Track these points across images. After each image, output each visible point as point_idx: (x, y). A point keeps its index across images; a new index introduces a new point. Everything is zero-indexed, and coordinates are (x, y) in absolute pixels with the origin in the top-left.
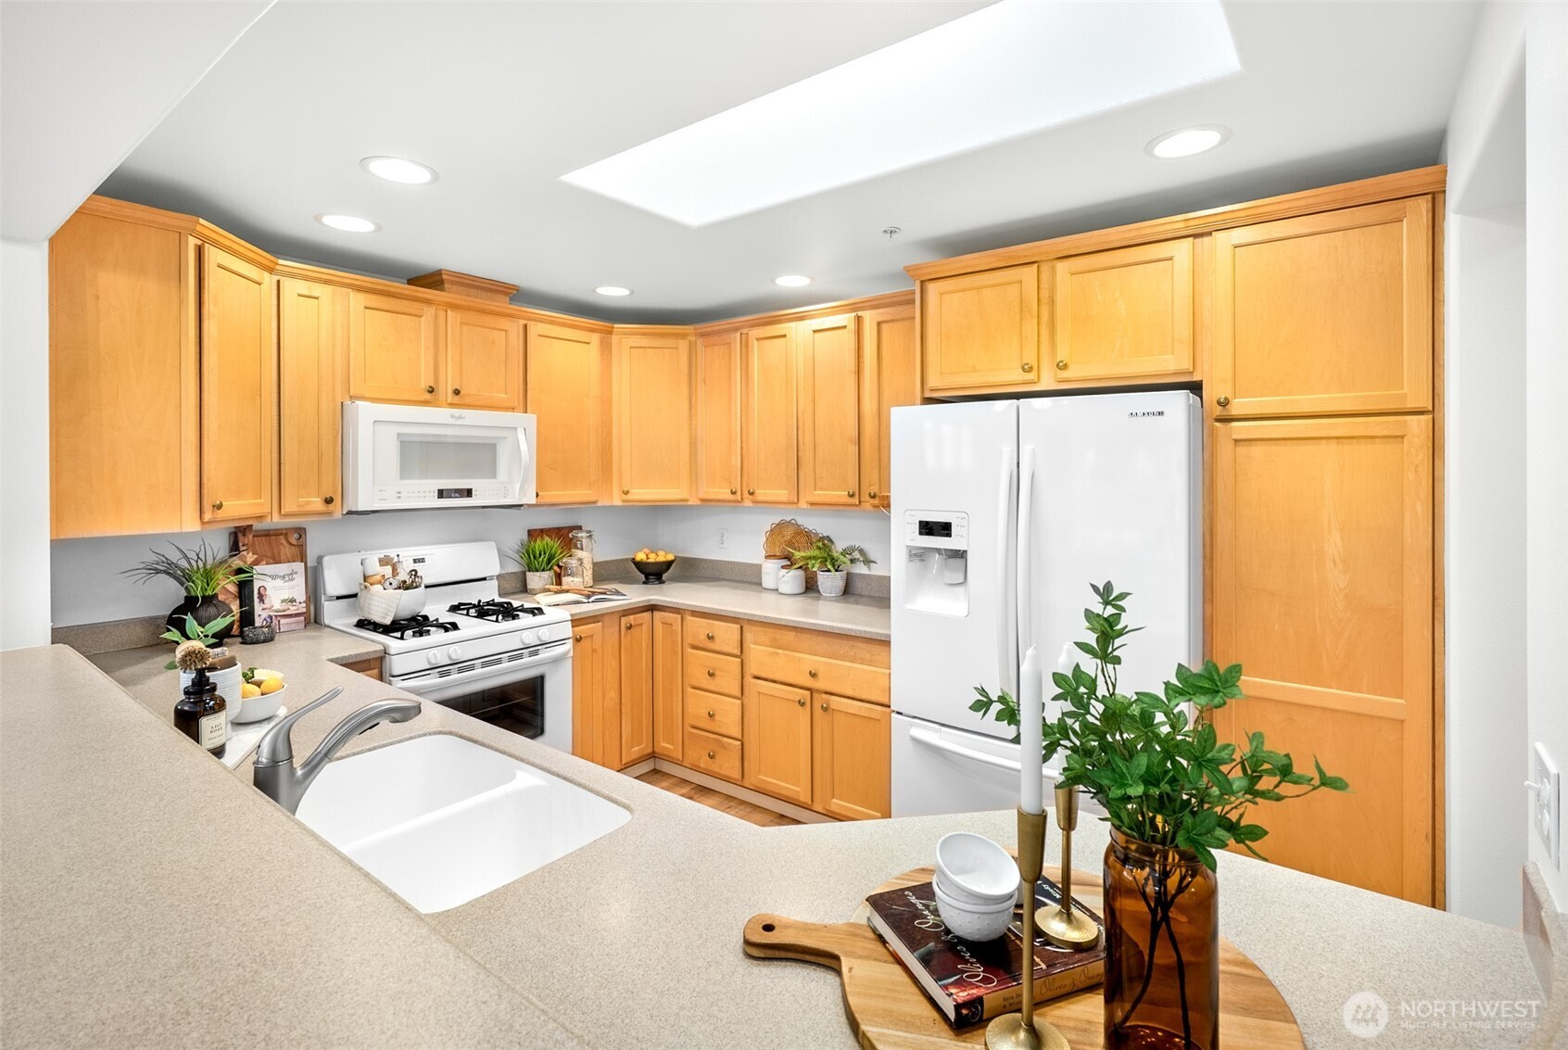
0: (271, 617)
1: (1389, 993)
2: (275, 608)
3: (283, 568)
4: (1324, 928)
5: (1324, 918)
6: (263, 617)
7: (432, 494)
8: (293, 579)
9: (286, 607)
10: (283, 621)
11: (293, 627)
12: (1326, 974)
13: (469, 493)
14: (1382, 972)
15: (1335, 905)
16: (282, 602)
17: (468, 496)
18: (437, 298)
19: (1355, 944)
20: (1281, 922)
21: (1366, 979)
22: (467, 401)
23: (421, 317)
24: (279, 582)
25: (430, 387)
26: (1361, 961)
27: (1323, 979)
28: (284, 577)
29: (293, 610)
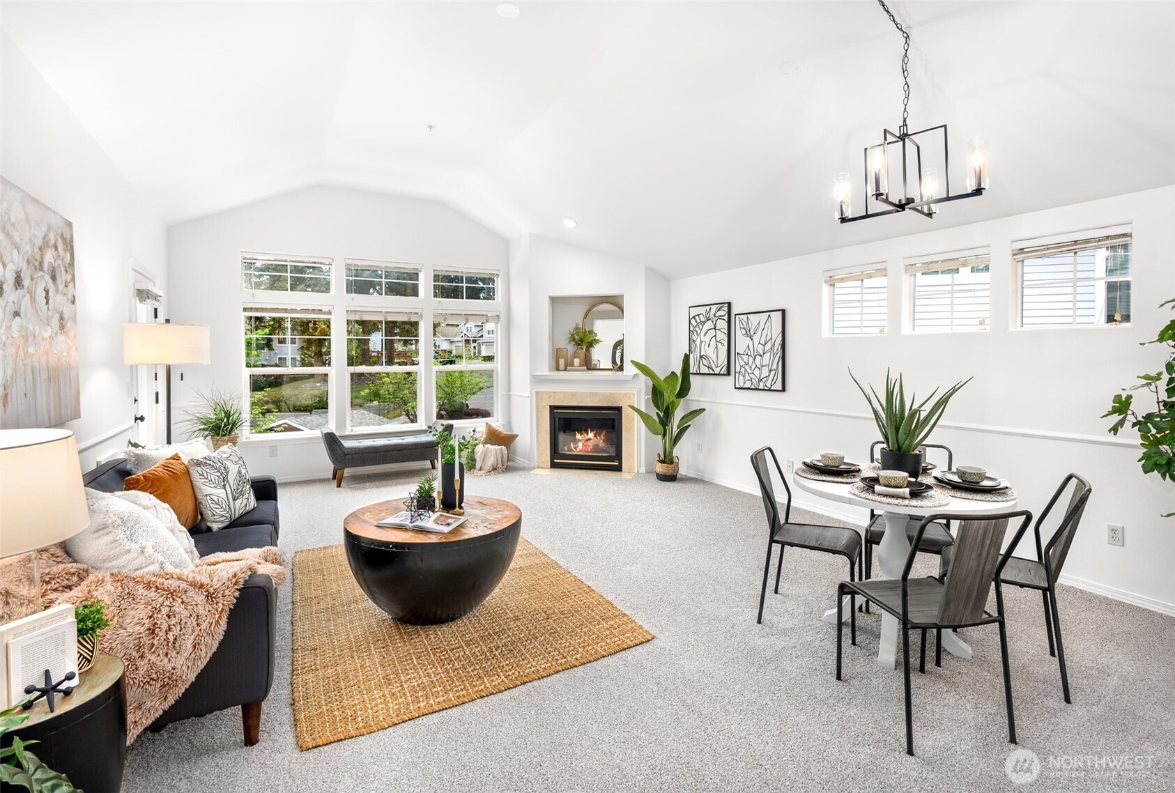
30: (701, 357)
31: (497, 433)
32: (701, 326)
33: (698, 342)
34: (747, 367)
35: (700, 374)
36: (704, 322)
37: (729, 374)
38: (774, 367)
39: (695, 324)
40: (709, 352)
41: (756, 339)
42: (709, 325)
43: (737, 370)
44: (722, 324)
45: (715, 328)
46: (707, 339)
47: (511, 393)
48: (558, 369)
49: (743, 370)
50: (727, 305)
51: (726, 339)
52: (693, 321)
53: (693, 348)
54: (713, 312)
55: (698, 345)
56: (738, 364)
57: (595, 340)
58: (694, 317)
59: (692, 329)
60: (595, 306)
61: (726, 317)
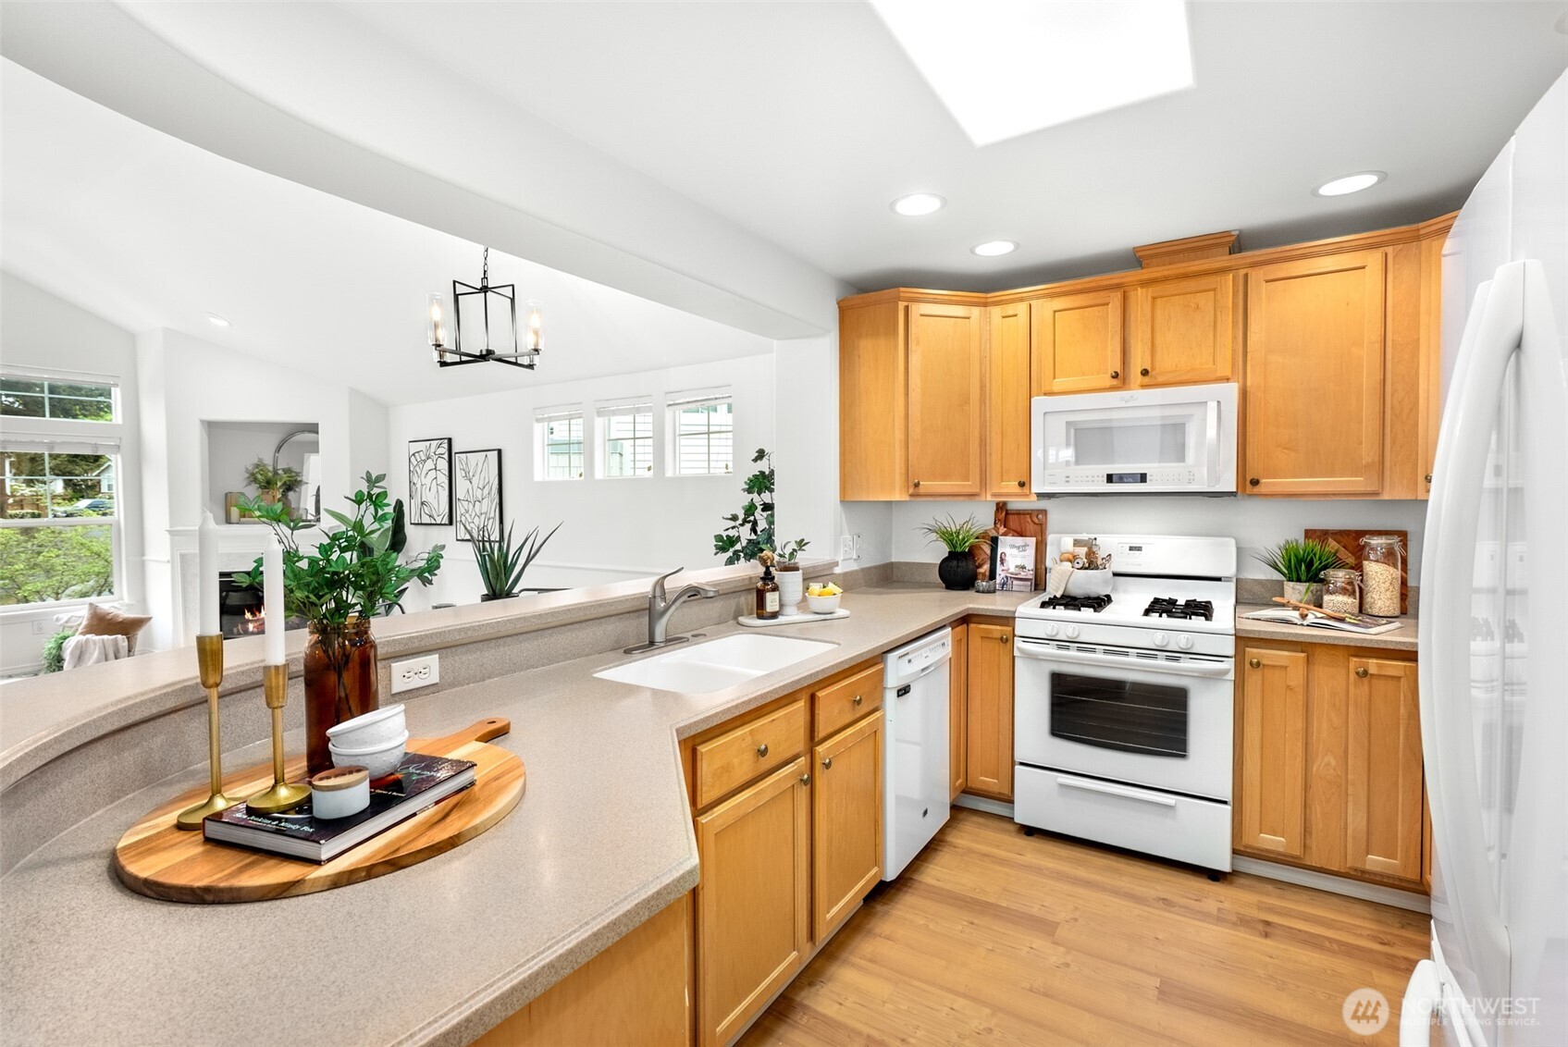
0: (1007, 577)
1: (166, 988)
2: (1010, 571)
3: (1019, 541)
4: (292, 988)
5: (308, 999)
6: (1002, 576)
7: (1100, 479)
8: (1024, 551)
9: (1017, 572)
10: (1015, 582)
11: (1022, 589)
12: (240, 952)
13: (1143, 478)
14: (190, 1000)
15: (318, 1026)
16: (1016, 567)
17: (1142, 482)
18: (1127, 280)
19: (243, 1002)
20: (337, 954)
21: (199, 980)
22: (1161, 379)
23: (1108, 304)
24: (1015, 551)
25: (1116, 372)
26: (220, 992)
27: (237, 947)
28: (1019, 548)
29: (1023, 575)
30: (422, 503)
31: (109, 617)
32: (421, 466)
33: (419, 486)
34: (467, 515)
35: (421, 524)
36: (425, 461)
37: (451, 523)
38: (492, 515)
39: (415, 463)
40: (429, 497)
41: (475, 480)
42: (430, 464)
43: (458, 519)
44: (443, 464)
45: (435, 469)
46: (427, 481)
47: (145, 558)
48: (228, 521)
49: (463, 519)
50: (446, 441)
51: (447, 482)
52: (413, 459)
53: (413, 494)
54: (433, 450)
55: (419, 489)
56: (460, 509)
57: (296, 481)
58: (414, 454)
59: (412, 469)
60: (292, 435)
61: (446, 456)
